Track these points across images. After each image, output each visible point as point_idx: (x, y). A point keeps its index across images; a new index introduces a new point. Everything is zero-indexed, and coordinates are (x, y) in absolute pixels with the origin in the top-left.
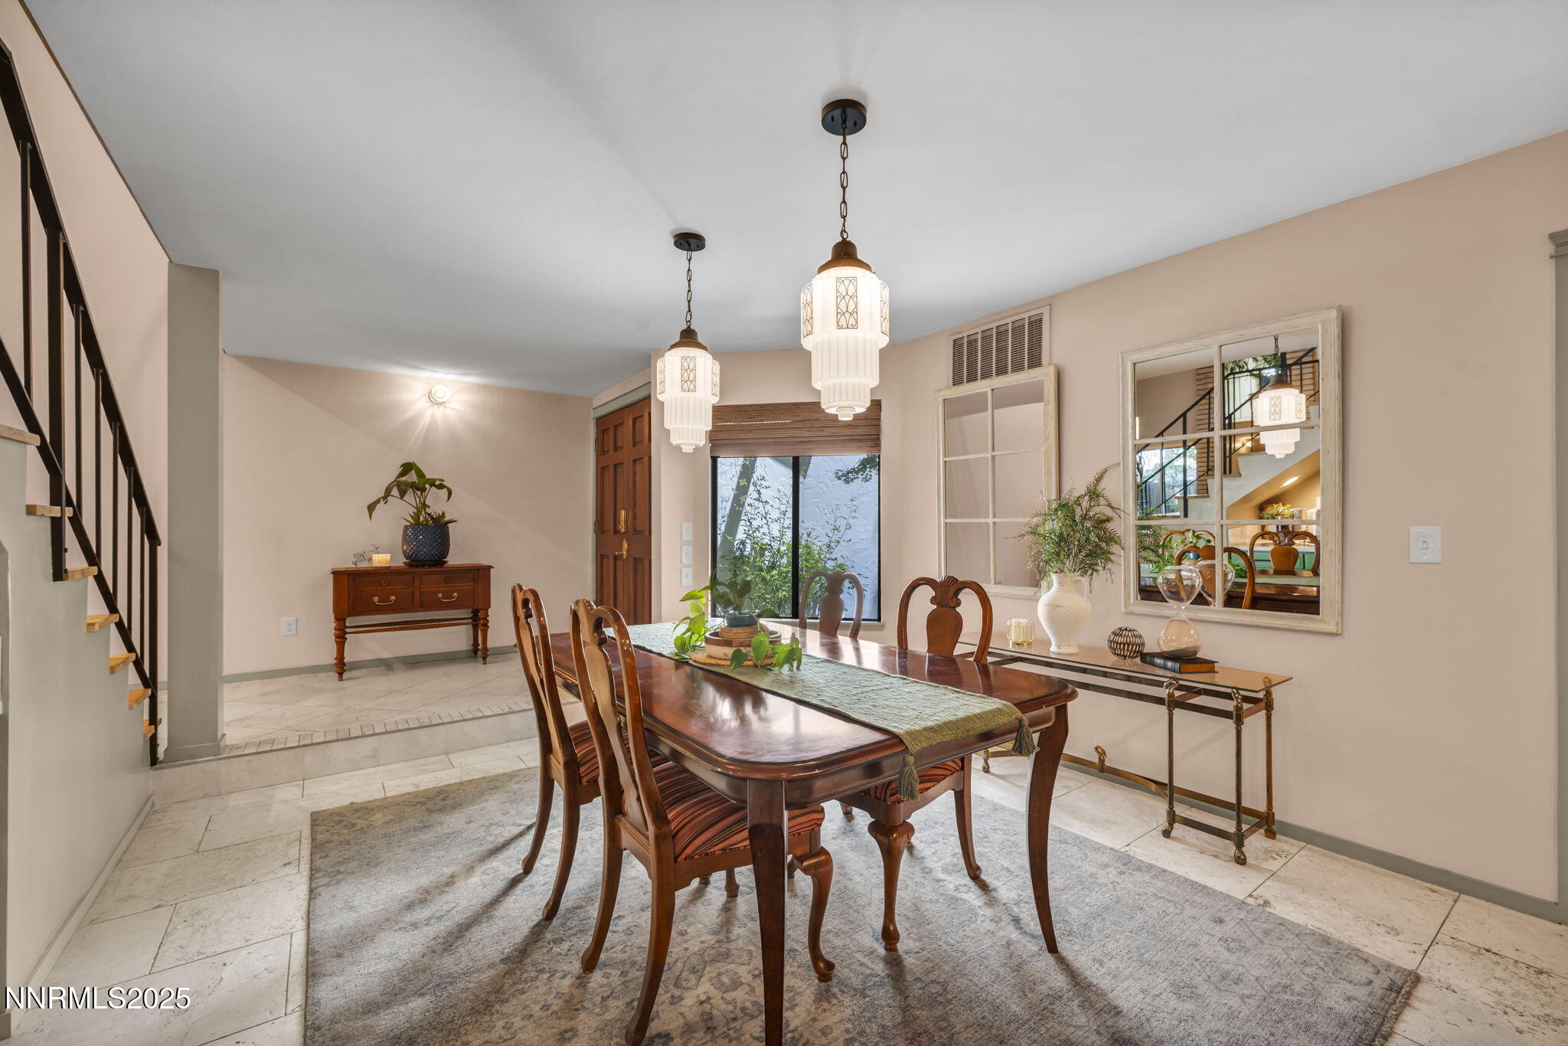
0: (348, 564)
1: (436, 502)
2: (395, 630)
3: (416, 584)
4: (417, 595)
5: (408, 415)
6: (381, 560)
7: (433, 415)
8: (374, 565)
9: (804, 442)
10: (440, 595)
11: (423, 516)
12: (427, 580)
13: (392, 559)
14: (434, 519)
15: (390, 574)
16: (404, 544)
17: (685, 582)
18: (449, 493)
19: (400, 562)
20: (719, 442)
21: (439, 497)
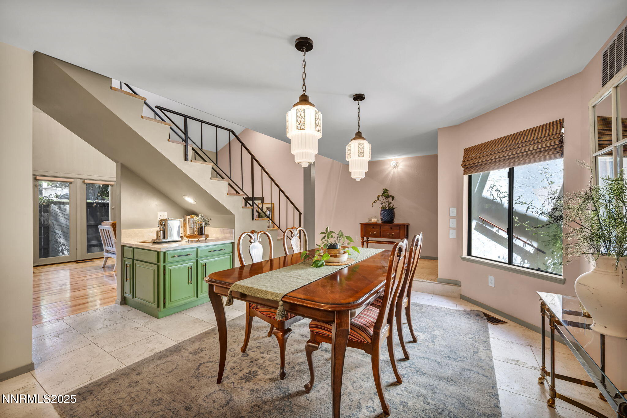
0: (366, 221)
1: (394, 203)
2: (376, 243)
3: (382, 229)
4: (382, 232)
5: (386, 173)
6: (374, 220)
7: (394, 171)
8: (373, 222)
9: (508, 159)
10: (388, 233)
11: (386, 206)
12: (387, 227)
13: (378, 220)
14: (389, 207)
15: (375, 225)
16: (381, 215)
17: (451, 237)
18: (393, 198)
19: (380, 222)
20: (467, 166)
21: (392, 201)
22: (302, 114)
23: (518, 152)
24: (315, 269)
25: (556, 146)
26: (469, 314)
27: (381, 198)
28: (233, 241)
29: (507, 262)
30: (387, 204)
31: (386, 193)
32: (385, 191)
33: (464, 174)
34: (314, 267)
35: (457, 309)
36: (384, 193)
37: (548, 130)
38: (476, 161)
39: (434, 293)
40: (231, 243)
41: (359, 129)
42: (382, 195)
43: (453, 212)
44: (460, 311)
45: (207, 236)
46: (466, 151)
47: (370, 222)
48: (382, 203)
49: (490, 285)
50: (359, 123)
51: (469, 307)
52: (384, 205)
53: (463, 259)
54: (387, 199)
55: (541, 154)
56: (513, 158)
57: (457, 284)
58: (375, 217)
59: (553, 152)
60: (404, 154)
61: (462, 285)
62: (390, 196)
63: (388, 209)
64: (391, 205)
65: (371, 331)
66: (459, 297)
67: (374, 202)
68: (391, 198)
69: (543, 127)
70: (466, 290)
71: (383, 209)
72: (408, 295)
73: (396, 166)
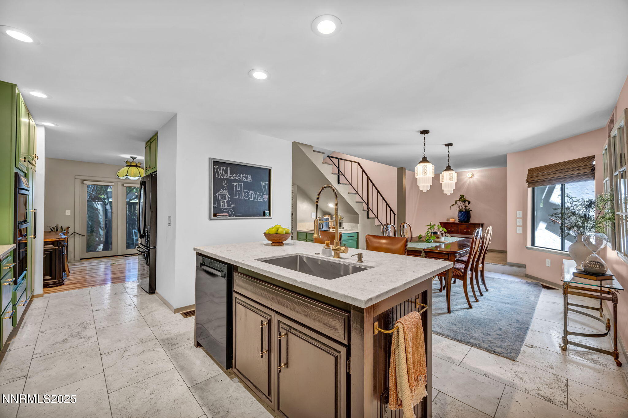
0: (444, 221)
1: (469, 207)
3: (459, 227)
4: (459, 229)
6: (452, 220)
7: (470, 180)
8: (451, 221)
9: (560, 179)
10: (465, 230)
11: (463, 209)
12: (464, 226)
13: (455, 220)
14: (466, 210)
15: (453, 224)
16: (458, 216)
17: (518, 232)
18: (469, 202)
19: (457, 221)
20: (530, 182)
21: (469, 204)
22: (426, 168)
23: (566, 174)
24: (428, 243)
25: (590, 173)
26: (529, 284)
27: (458, 202)
28: (358, 231)
29: (560, 249)
30: (464, 207)
31: (462, 199)
32: (462, 196)
33: (528, 187)
34: (427, 242)
35: (521, 281)
36: (461, 198)
37: (585, 161)
38: (536, 179)
39: (504, 273)
40: (357, 233)
41: (449, 164)
42: (459, 200)
43: (519, 214)
44: (523, 282)
45: (343, 228)
46: (530, 171)
47: (449, 222)
48: (460, 207)
49: (547, 265)
50: (449, 160)
51: (530, 281)
52: (461, 208)
53: (527, 248)
54: (463, 203)
55: (581, 177)
56: (563, 178)
57: (523, 266)
58: (453, 218)
59: (588, 176)
60: (479, 167)
61: (527, 267)
62: (467, 201)
63: (464, 211)
64: (467, 208)
65: (463, 271)
66: (525, 276)
67: (452, 205)
68: (467, 203)
69: (582, 160)
70: (529, 271)
71: (461, 211)
72: (483, 263)
73: (472, 177)
